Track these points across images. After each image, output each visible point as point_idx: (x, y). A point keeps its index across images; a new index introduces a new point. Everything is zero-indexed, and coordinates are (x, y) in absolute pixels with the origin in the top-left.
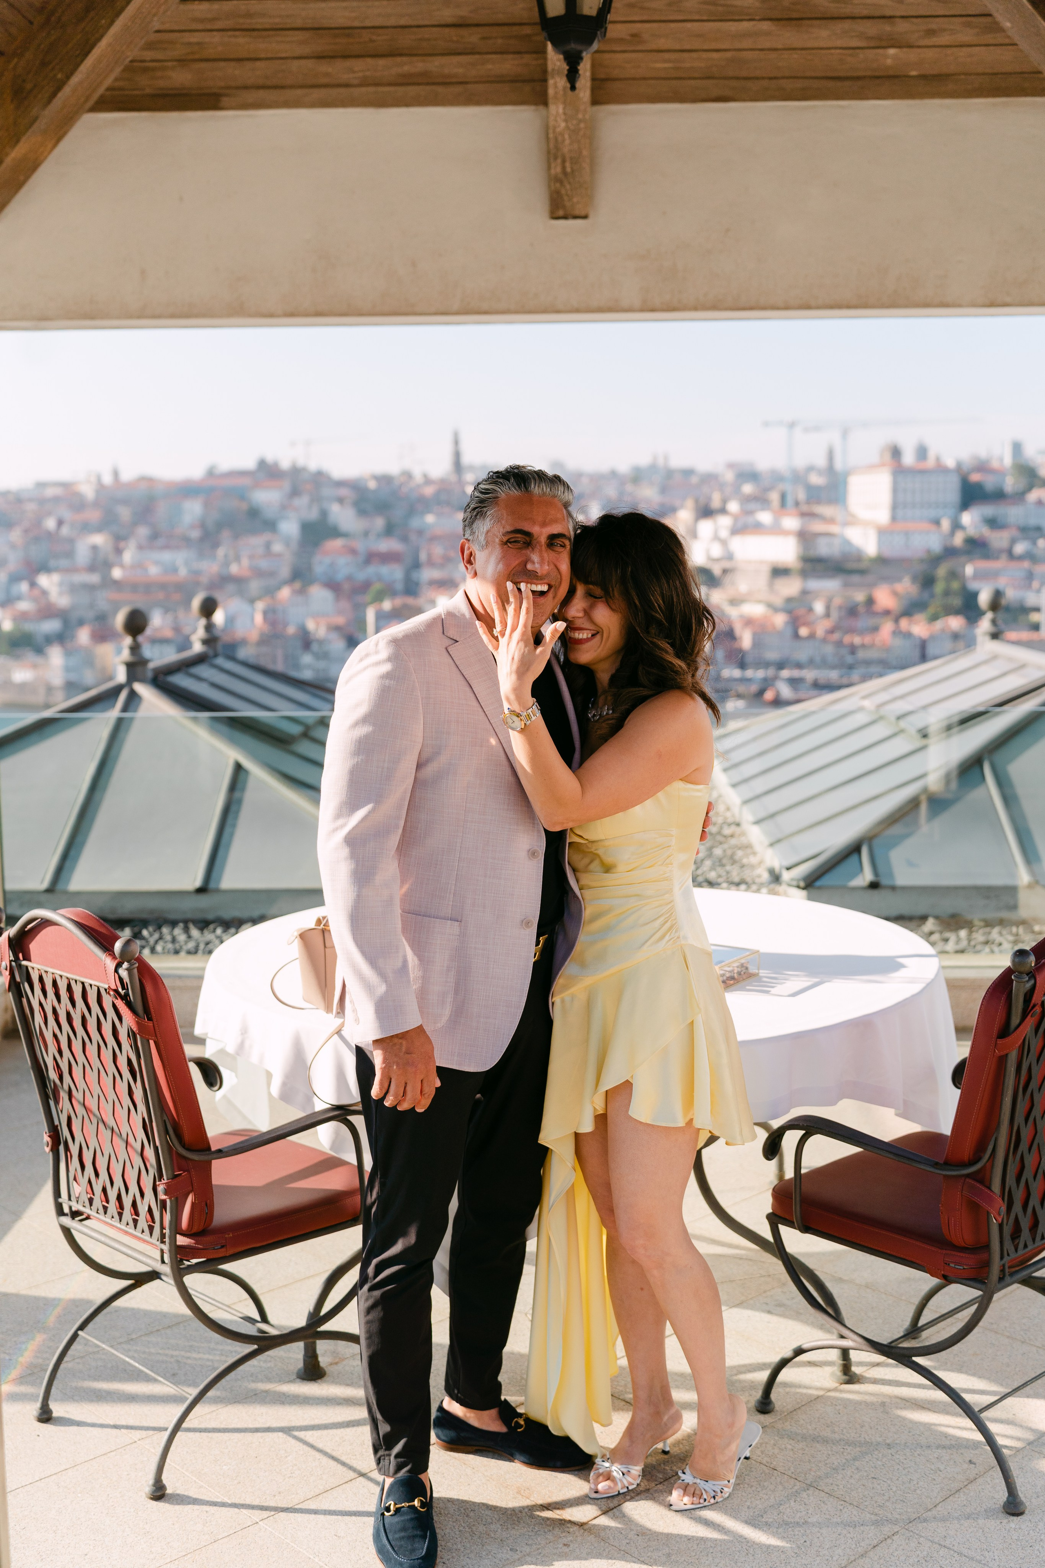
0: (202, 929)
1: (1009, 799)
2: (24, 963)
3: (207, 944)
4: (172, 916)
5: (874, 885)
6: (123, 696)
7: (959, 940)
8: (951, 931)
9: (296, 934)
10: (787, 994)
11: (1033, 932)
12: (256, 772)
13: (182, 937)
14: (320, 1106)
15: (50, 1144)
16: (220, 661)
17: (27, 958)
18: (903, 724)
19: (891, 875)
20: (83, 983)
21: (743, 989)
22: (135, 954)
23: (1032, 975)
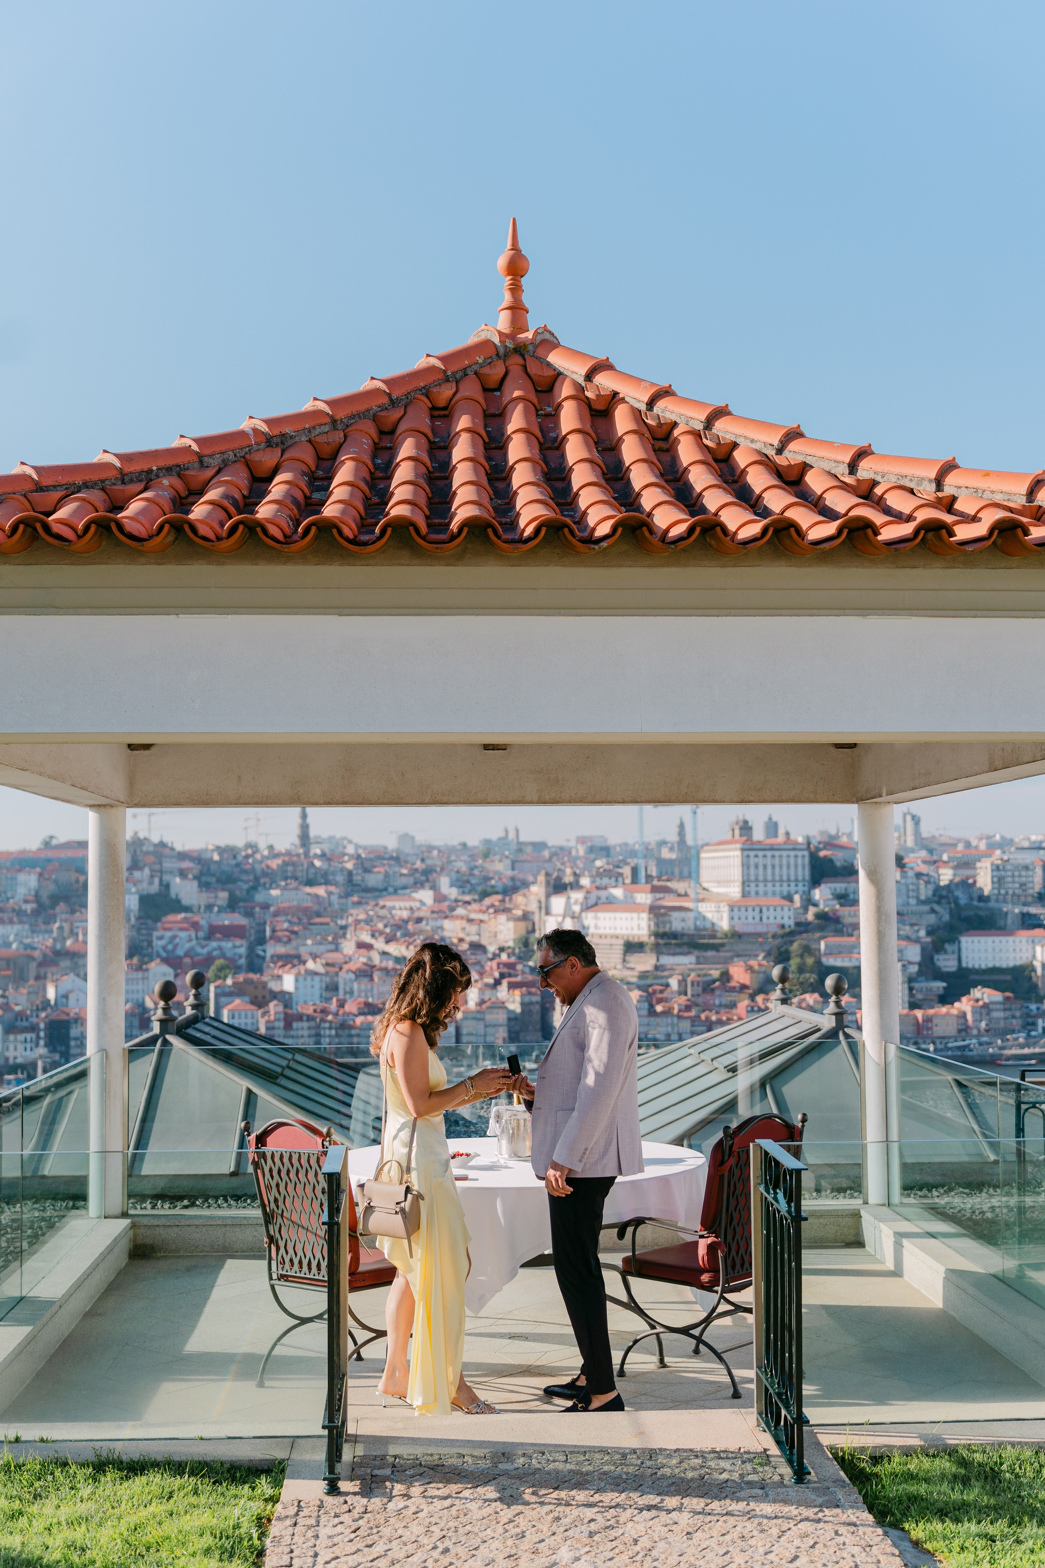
0: (237, 1200)
1: (782, 1107)
4: (216, 1191)
6: (159, 1043)
12: (262, 1094)
16: (207, 1020)
18: (716, 1063)
23: (732, 1138)
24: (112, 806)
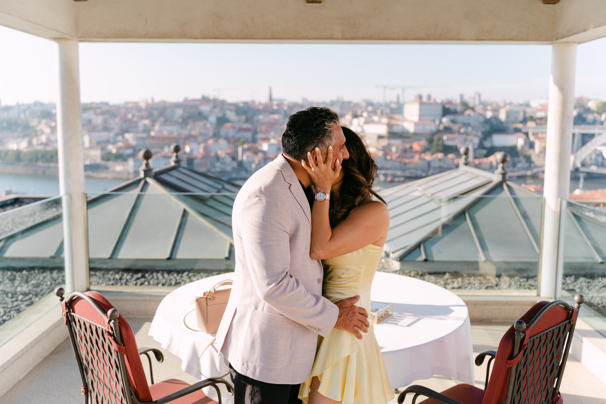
0: (169, 274)
1: (475, 226)
2: (72, 314)
3: (170, 280)
4: (158, 268)
5: (426, 260)
6: (142, 183)
7: (458, 283)
8: (455, 278)
9: (195, 299)
10: (405, 325)
11: (486, 279)
12: (191, 213)
13: (161, 277)
14: (203, 379)
15: (84, 392)
16: (181, 169)
17: (74, 312)
18: (433, 197)
19: (432, 256)
20: (96, 326)
21: (386, 322)
22: (117, 316)
23: (524, 332)
24: (66, 39)
